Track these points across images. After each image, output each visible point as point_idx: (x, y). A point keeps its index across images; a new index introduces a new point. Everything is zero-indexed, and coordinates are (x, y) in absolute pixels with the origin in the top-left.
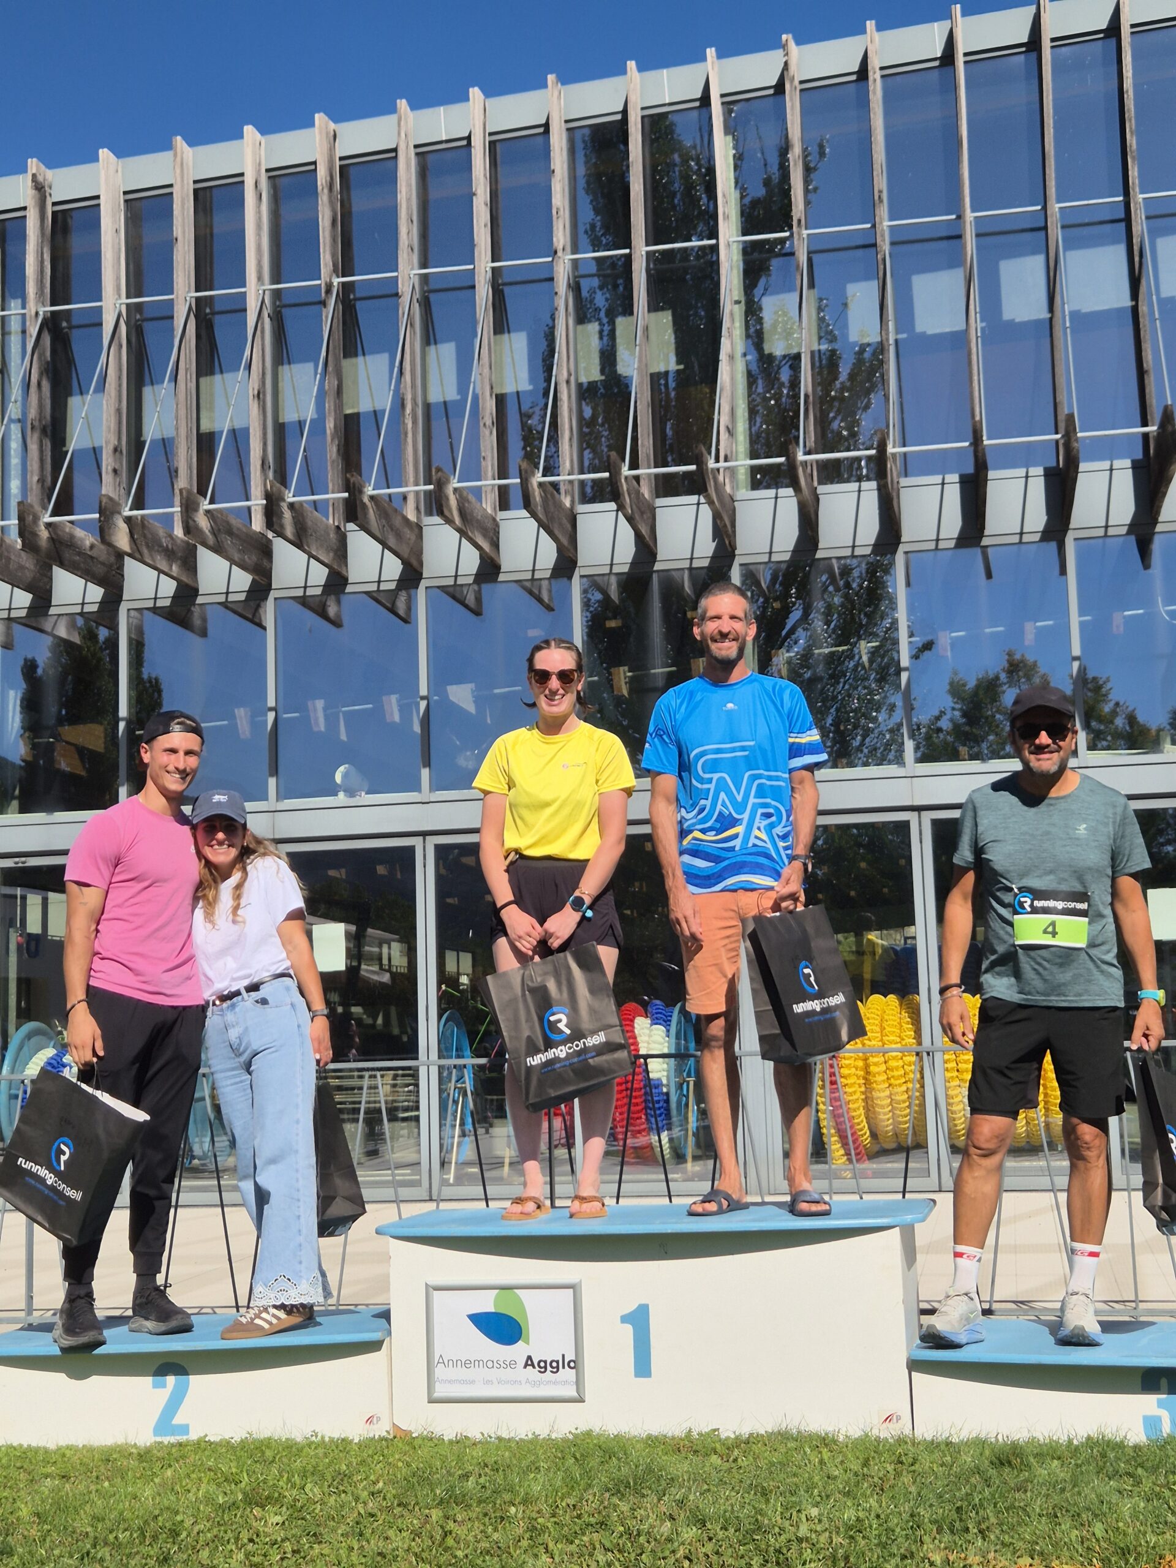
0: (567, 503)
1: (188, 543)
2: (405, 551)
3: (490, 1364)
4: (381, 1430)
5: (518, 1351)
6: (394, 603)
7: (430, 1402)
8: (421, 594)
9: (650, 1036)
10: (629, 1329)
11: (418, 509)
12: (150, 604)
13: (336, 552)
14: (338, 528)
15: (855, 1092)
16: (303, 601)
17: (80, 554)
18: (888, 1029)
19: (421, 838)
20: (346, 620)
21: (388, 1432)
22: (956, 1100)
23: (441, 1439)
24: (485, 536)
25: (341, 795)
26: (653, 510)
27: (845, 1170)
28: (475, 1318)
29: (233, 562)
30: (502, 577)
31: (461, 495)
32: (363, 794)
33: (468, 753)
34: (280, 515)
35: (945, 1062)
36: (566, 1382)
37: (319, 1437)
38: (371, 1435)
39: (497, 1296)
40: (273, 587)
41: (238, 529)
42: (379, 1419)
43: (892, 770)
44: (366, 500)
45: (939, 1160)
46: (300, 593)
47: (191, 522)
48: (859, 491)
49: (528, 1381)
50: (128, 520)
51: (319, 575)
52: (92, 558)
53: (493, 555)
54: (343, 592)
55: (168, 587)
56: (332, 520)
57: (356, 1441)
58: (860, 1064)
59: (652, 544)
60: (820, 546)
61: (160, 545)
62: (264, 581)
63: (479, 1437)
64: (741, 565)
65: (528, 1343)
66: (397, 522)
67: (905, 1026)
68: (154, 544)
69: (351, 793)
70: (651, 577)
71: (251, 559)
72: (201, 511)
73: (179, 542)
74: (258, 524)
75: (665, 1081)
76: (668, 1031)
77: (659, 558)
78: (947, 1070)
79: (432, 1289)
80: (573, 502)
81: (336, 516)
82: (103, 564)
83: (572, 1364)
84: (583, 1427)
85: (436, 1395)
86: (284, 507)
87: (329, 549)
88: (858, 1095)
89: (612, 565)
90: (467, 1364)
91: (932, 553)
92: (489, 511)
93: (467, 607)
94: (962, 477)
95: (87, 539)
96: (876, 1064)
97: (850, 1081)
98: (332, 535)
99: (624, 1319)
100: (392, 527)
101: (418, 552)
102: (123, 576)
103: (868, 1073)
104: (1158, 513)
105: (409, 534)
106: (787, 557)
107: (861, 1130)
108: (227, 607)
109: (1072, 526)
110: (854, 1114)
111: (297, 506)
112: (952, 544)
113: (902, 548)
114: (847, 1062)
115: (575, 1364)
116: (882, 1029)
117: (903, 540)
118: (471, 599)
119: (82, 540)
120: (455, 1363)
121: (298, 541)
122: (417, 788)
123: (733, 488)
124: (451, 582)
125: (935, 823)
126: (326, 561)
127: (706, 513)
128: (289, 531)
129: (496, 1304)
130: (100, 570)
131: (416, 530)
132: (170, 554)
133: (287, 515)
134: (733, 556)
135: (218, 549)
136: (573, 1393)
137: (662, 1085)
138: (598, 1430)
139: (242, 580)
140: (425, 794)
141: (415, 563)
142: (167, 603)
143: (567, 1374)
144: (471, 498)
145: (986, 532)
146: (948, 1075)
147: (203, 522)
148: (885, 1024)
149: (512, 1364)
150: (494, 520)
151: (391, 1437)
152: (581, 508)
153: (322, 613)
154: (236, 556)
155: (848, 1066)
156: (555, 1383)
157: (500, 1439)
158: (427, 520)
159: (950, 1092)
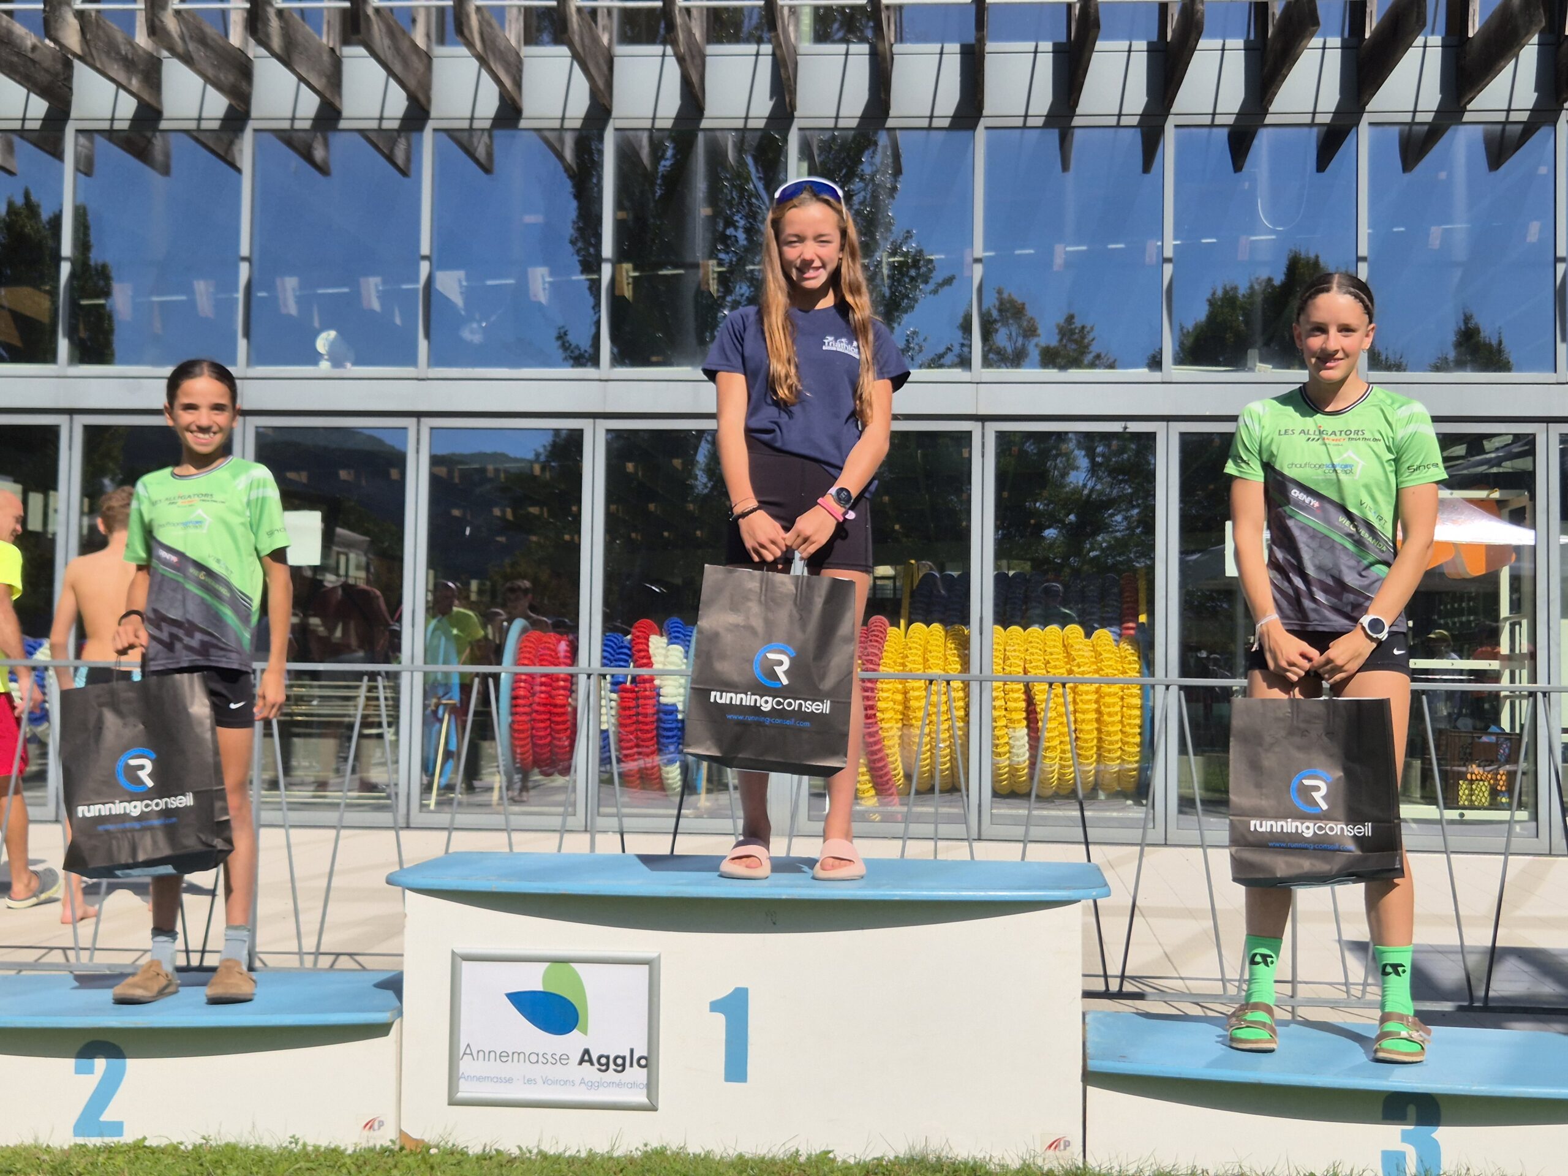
0: (605, 40)
1: (151, 55)
2: (412, 83)
3: (534, 1058)
4: (384, 1138)
5: (572, 1042)
6: (392, 150)
7: (453, 1102)
8: (428, 135)
9: (666, 656)
10: (720, 1019)
11: (428, 36)
12: (106, 125)
13: (329, 78)
14: (332, 50)
15: (891, 728)
16: (288, 138)
17: (19, 54)
18: (932, 661)
19: (414, 420)
20: (335, 167)
21: (392, 1141)
22: (1002, 741)
23: (463, 1153)
24: (508, 71)
25: (325, 366)
26: (703, 57)
27: (875, 813)
28: (516, 999)
29: (207, 80)
30: (523, 124)
31: (483, 17)
32: (349, 365)
33: (475, 325)
34: (266, 21)
35: (994, 699)
36: (633, 1085)
37: (300, 1146)
38: (371, 1144)
39: (548, 968)
40: (254, 113)
41: (213, 40)
42: (381, 1124)
43: (957, 373)
44: (370, 12)
45: (980, 805)
46: (286, 125)
47: (157, 22)
48: (941, 53)
49: (582, 1082)
50: (80, 15)
51: (310, 104)
52: (33, 61)
53: (514, 94)
54: (335, 129)
55: (128, 106)
56: (327, 39)
57: (349, 1152)
58: (899, 697)
59: (700, 95)
60: (892, 113)
61: (118, 53)
62: (240, 108)
63: (516, 1152)
64: (800, 129)
65: (585, 1032)
66: (405, 46)
67: (951, 658)
68: (112, 49)
69: (337, 362)
70: (697, 135)
71: (228, 77)
72: (169, 12)
73: (141, 52)
74: (236, 37)
75: (680, 707)
76: (687, 652)
77: (707, 113)
78: (994, 708)
79: (459, 959)
80: (610, 40)
81: (332, 35)
82: (47, 71)
83: (643, 1062)
84: (655, 1144)
85: (461, 1095)
86: (271, 13)
87: (321, 73)
88: (895, 730)
89: (654, 118)
90: (503, 1056)
91: (1018, 132)
92: (513, 42)
93: (477, 161)
94: (1055, 45)
95: (27, 36)
96: (917, 698)
97: (887, 715)
98: (326, 57)
99: (715, 1006)
100: (397, 50)
101: (426, 85)
102: (71, 89)
103: (907, 708)
104: (1270, 102)
105: (417, 64)
106: (854, 123)
107: (895, 769)
108: (197, 140)
109: (1173, 110)
110: (889, 752)
111: (286, 14)
112: (1040, 122)
113: (983, 123)
114: (885, 695)
115: (648, 1062)
116: (926, 660)
117: (985, 112)
118: (481, 152)
119: (22, 38)
120: (488, 1055)
121: (285, 58)
122: (412, 361)
123: (796, 39)
124: (465, 125)
125: (1001, 436)
126: (317, 86)
127: (766, 65)
128: (276, 43)
129: (546, 978)
130: (43, 78)
131: (425, 60)
132: (129, 64)
133: (275, 23)
134: (791, 118)
135: (187, 59)
136: (642, 1098)
137: (677, 711)
138: (674, 1148)
139: (217, 104)
140: (423, 367)
141: (421, 97)
142: (124, 125)
143: (636, 1074)
144: (495, 23)
145: (1079, 111)
146: (996, 713)
147: (172, 24)
148: (928, 655)
149: (563, 1059)
150: (518, 54)
151: (397, 1148)
152: (619, 50)
153: (308, 157)
154: (210, 73)
155: (885, 699)
156: (619, 1085)
157: (544, 1156)
158: (438, 51)
159: (997, 733)
